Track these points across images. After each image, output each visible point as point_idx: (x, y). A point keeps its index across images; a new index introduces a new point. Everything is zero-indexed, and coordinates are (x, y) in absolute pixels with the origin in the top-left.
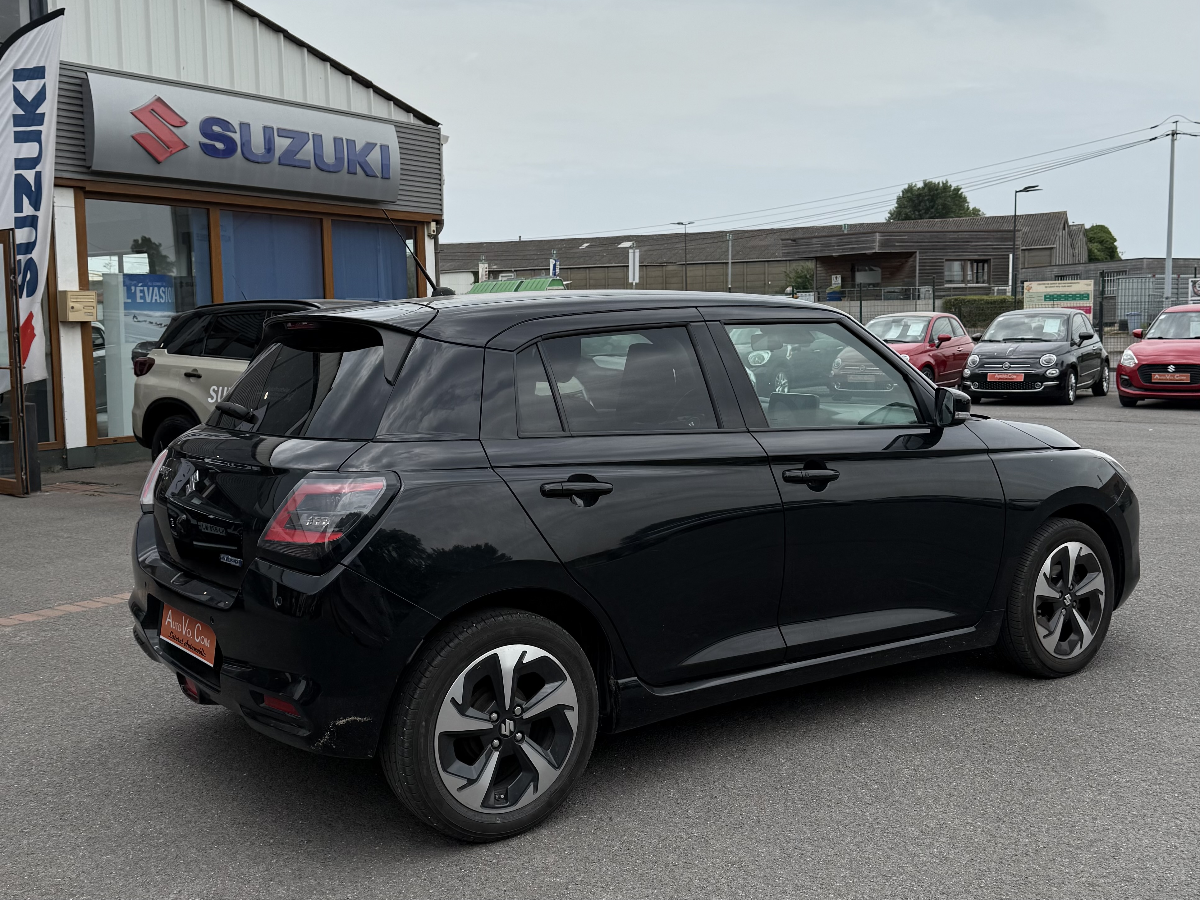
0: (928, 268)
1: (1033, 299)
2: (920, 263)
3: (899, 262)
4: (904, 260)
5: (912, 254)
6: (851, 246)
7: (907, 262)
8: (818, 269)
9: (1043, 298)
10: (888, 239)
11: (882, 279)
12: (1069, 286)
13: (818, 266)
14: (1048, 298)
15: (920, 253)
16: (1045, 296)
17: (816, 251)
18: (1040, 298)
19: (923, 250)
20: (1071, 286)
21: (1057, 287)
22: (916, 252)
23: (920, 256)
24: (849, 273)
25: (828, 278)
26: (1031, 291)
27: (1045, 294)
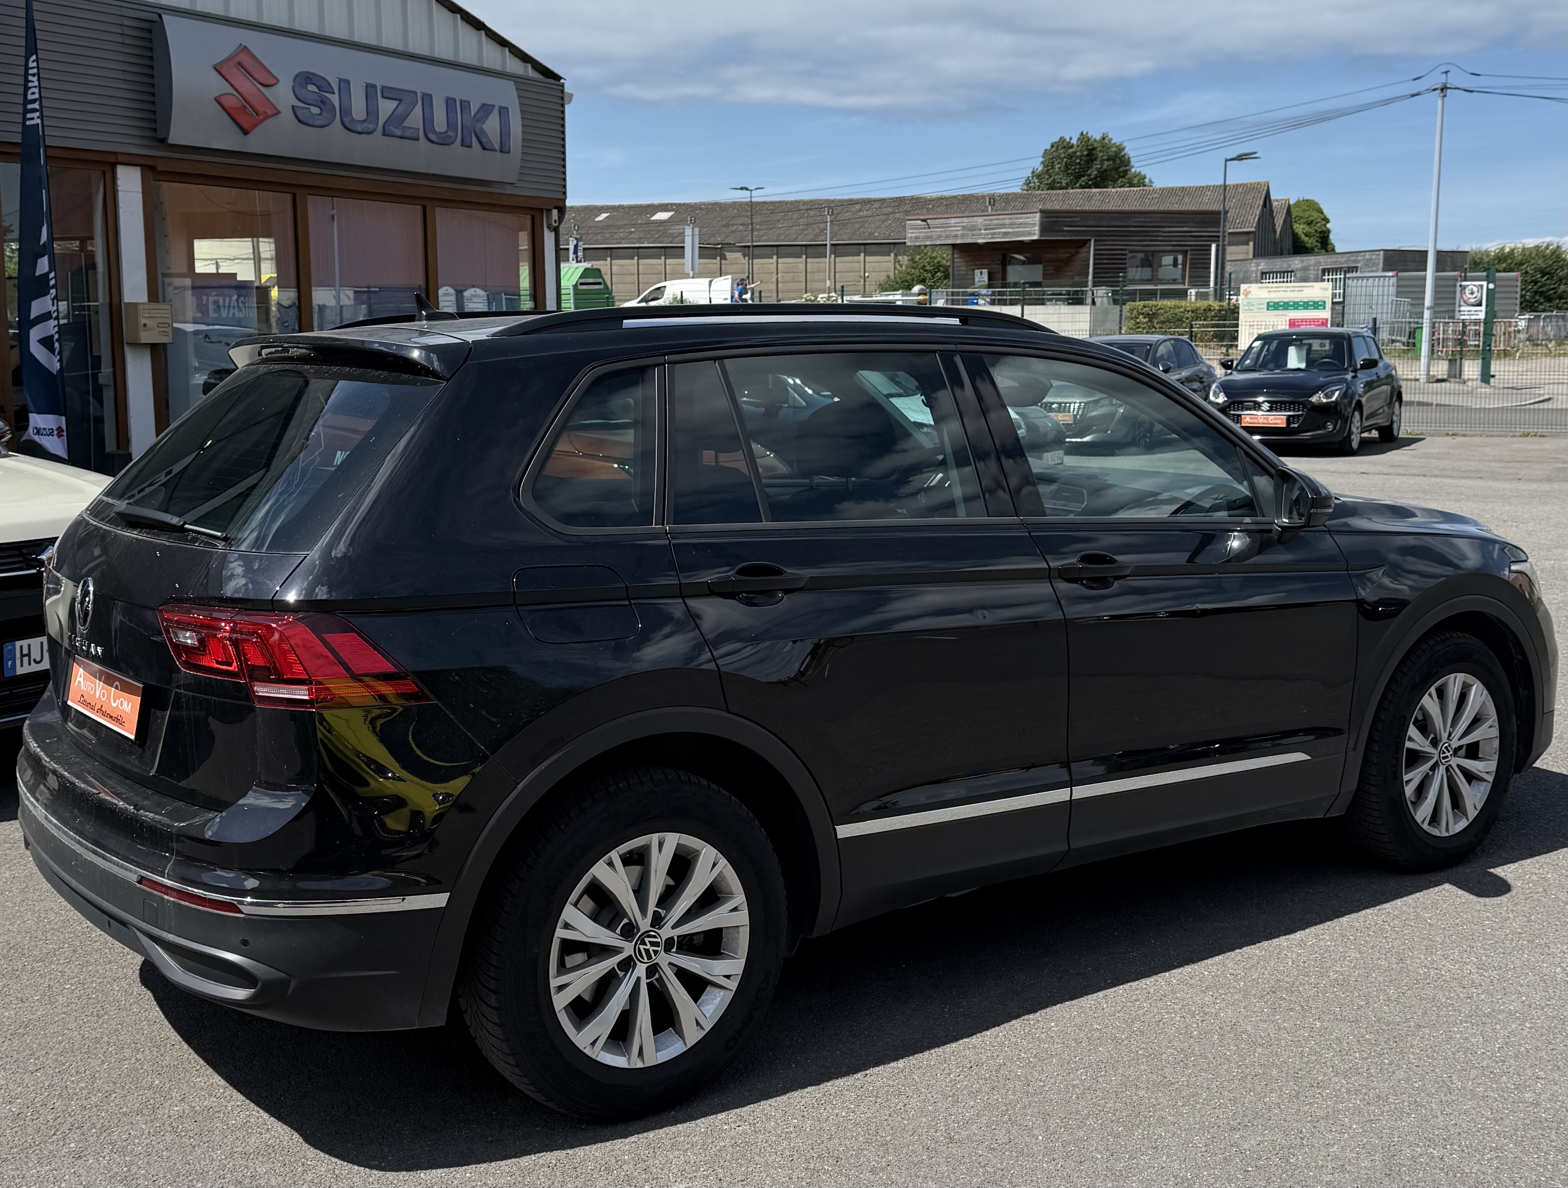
0: (1105, 261)
1: (1251, 308)
2: (1095, 255)
3: (1067, 253)
4: (1073, 251)
5: (1085, 243)
6: (1003, 230)
7: (1077, 253)
8: (956, 260)
9: (1265, 306)
10: (1053, 222)
11: (1044, 275)
12: (1300, 291)
13: (956, 256)
14: (1271, 307)
15: (1095, 241)
16: (1268, 303)
17: (956, 236)
18: (1262, 306)
19: (1100, 237)
20: (1303, 291)
21: (1284, 291)
22: (1090, 240)
23: (1095, 245)
24: (998, 268)
25: (970, 273)
26: (1249, 296)
27: (1269, 301)
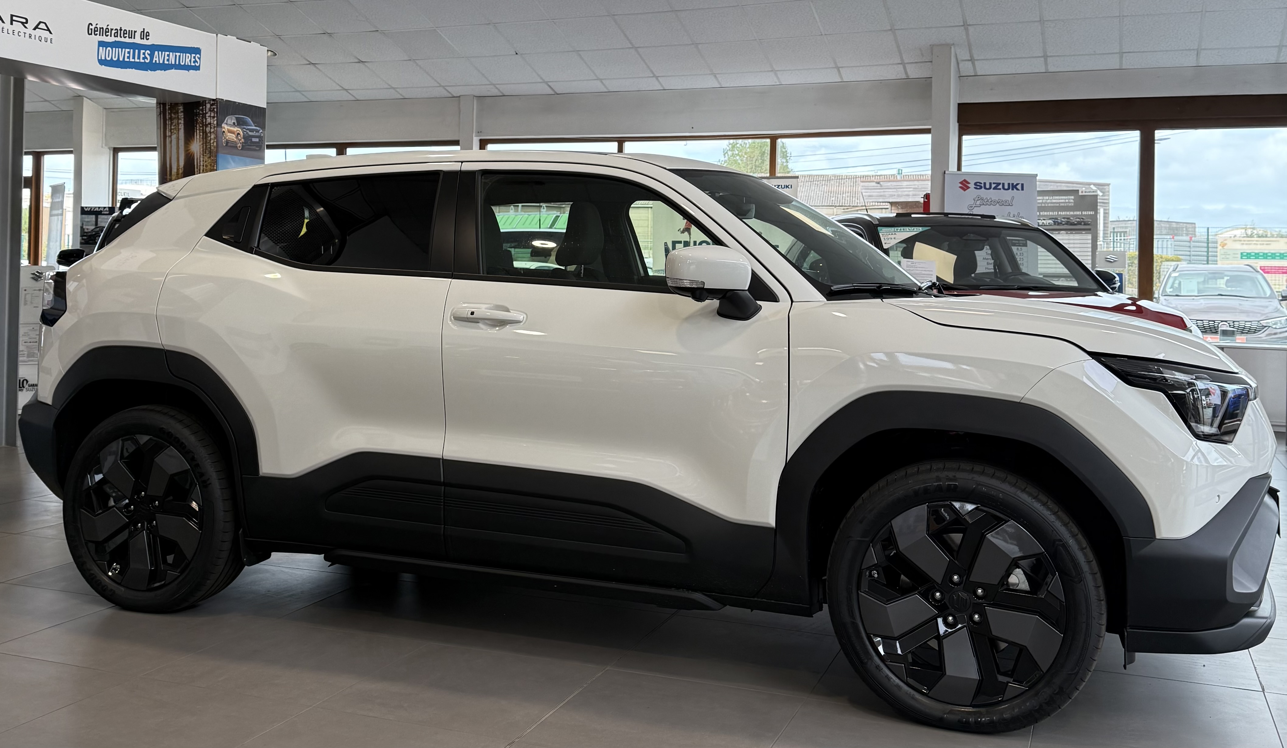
1: (1228, 256)
9: (1239, 256)
12: (1267, 244)
14: (1245, 256)
16: (1242, 253)
18: (1237, 256)
20: (1270, 244)
21: (1255, 244)
26: (1225, 247)
27: (1242, 252)
